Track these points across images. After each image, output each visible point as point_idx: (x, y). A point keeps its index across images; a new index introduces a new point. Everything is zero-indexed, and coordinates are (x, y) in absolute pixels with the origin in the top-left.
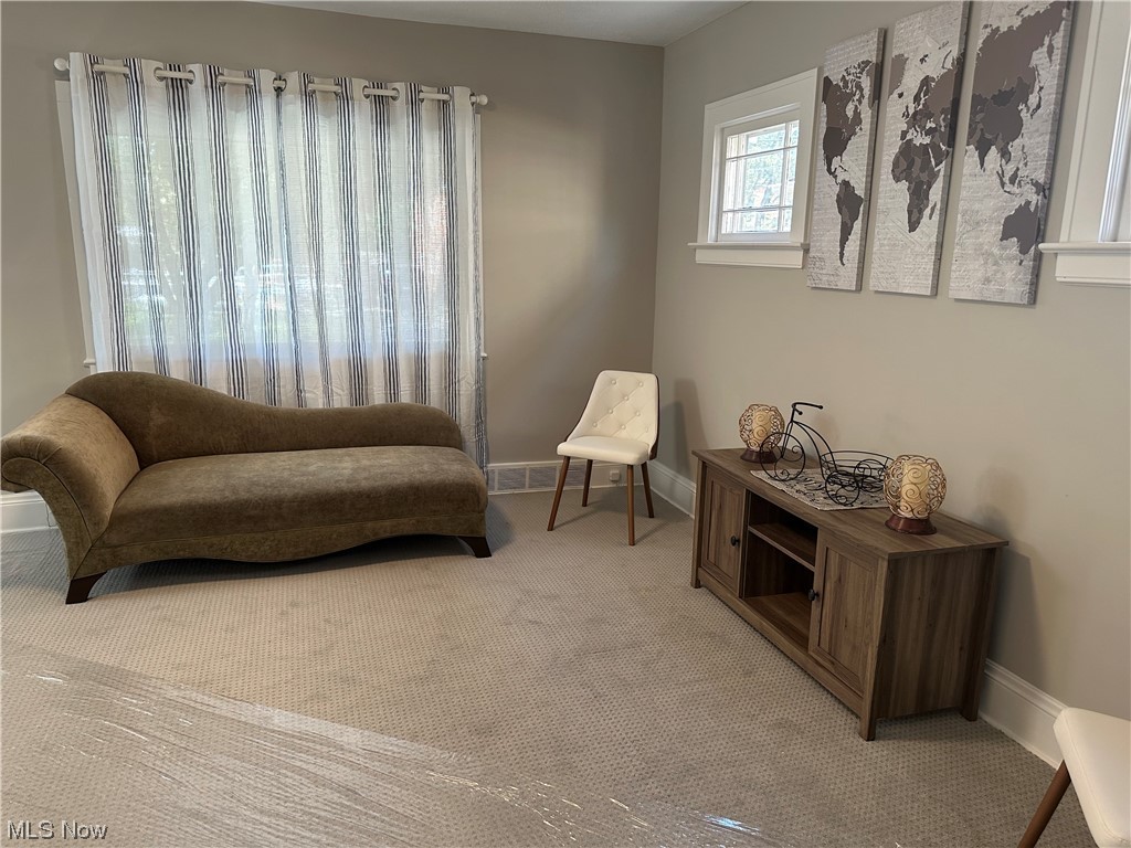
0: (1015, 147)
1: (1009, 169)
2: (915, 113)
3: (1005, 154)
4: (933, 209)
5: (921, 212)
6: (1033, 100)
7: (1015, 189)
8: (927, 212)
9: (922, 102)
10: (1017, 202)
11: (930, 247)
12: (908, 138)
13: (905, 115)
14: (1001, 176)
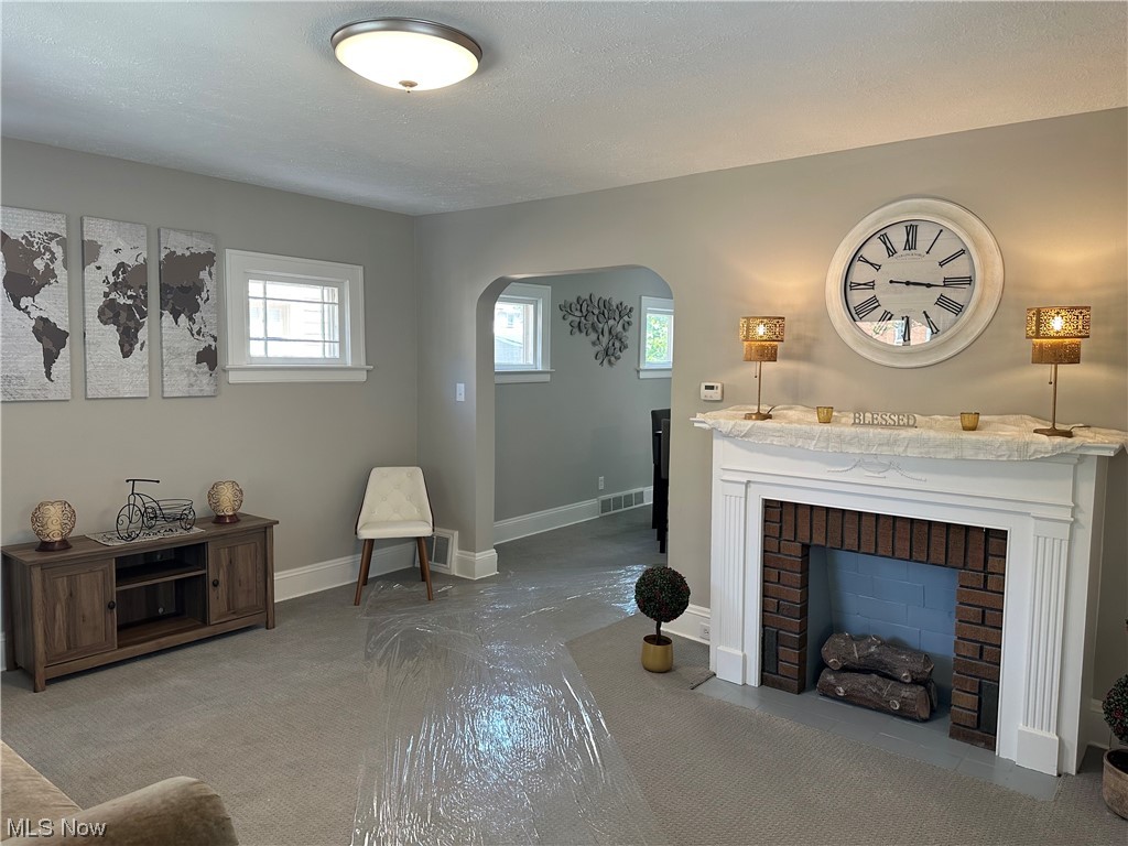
0: (197, 316)
1: (196, 328)
2: (115, 284)
3: (191, 319)
4: (142, 345)
5: (132, 346)
6: (204, 295)
7: (201, 338)
8: (138, 346)
9: (121, 276)
10: (203, 345)
11: (144, 367)
12: (111, 297)
13: (106, 281)
14: (191, 331)
